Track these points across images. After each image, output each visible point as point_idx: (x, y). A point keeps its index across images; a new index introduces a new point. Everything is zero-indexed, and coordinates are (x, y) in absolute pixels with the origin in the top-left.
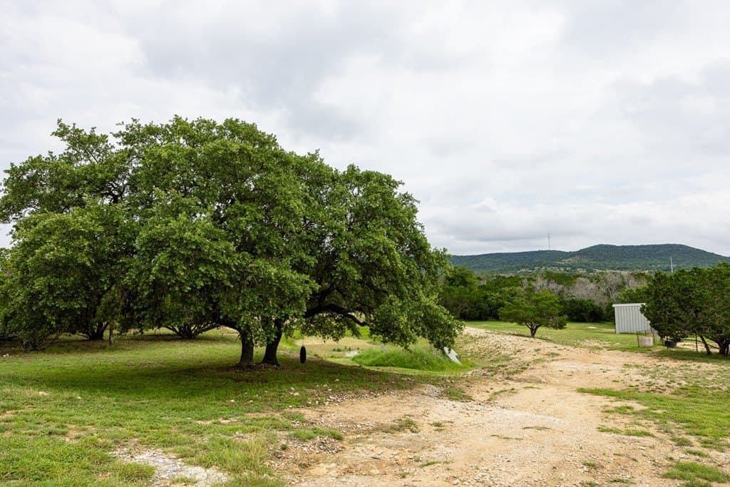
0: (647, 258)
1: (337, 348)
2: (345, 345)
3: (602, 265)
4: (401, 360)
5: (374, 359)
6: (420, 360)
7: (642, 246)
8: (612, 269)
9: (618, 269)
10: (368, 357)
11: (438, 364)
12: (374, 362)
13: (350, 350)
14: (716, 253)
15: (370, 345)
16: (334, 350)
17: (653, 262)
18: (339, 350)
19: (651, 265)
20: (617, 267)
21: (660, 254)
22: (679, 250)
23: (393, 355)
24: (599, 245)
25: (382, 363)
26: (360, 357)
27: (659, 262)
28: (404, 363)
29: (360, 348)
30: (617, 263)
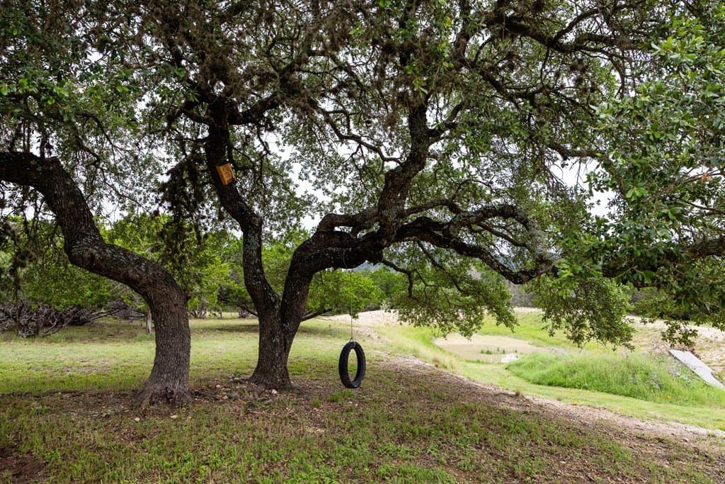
1: (485, 350)
2: (497, 346)
4: (602, 378)
5: (544, 372)
6: (644, 381)
10: (532, 366)
11: (686, 392)
12: (544, 377)
13: (504, 352)
15: (534, 348)
16: (482, 352)
18: (488, 353)
23: (584, 367)
25: (562, 380)
26: (518, 365)
28: (609, 384)
29: (518, 351)
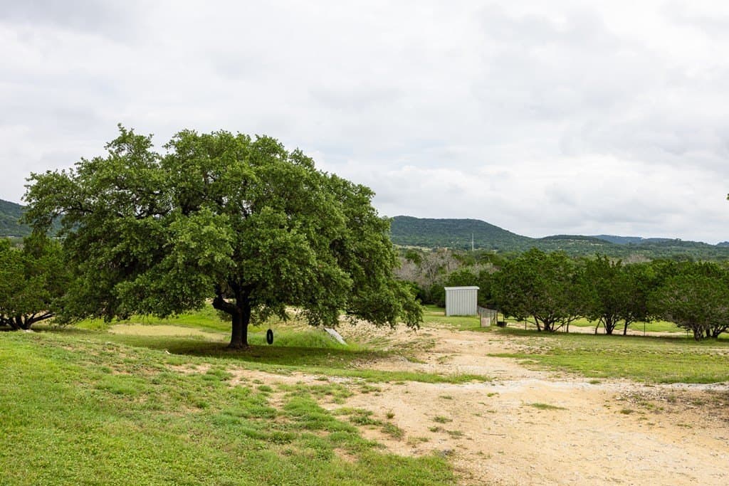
0: (447, 233)
3: (402, 240)
7: (443, 220)
8: (413, 245)
9: (418, 245)
14: (511, 231)
17: (452, 238)
19: (450, 241)
20: (417, 243)
21: (460, 230)
22: (477, 226)
24: (400, 216)
27: (458, 239)
30: (417, 238)
